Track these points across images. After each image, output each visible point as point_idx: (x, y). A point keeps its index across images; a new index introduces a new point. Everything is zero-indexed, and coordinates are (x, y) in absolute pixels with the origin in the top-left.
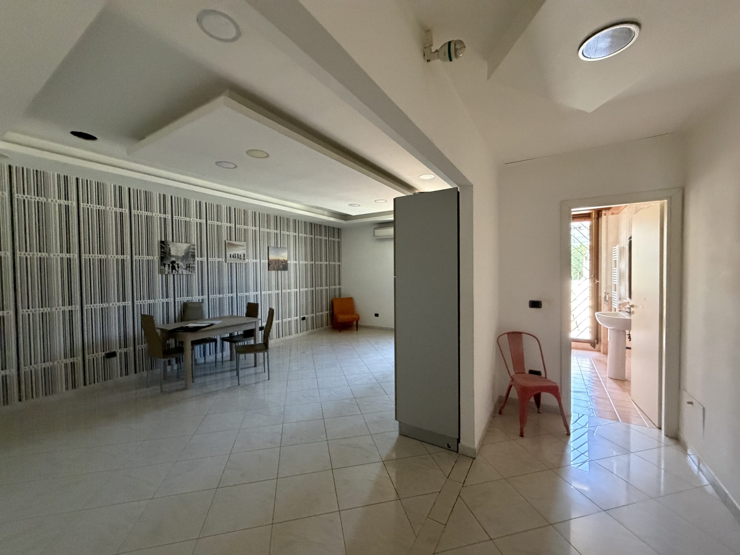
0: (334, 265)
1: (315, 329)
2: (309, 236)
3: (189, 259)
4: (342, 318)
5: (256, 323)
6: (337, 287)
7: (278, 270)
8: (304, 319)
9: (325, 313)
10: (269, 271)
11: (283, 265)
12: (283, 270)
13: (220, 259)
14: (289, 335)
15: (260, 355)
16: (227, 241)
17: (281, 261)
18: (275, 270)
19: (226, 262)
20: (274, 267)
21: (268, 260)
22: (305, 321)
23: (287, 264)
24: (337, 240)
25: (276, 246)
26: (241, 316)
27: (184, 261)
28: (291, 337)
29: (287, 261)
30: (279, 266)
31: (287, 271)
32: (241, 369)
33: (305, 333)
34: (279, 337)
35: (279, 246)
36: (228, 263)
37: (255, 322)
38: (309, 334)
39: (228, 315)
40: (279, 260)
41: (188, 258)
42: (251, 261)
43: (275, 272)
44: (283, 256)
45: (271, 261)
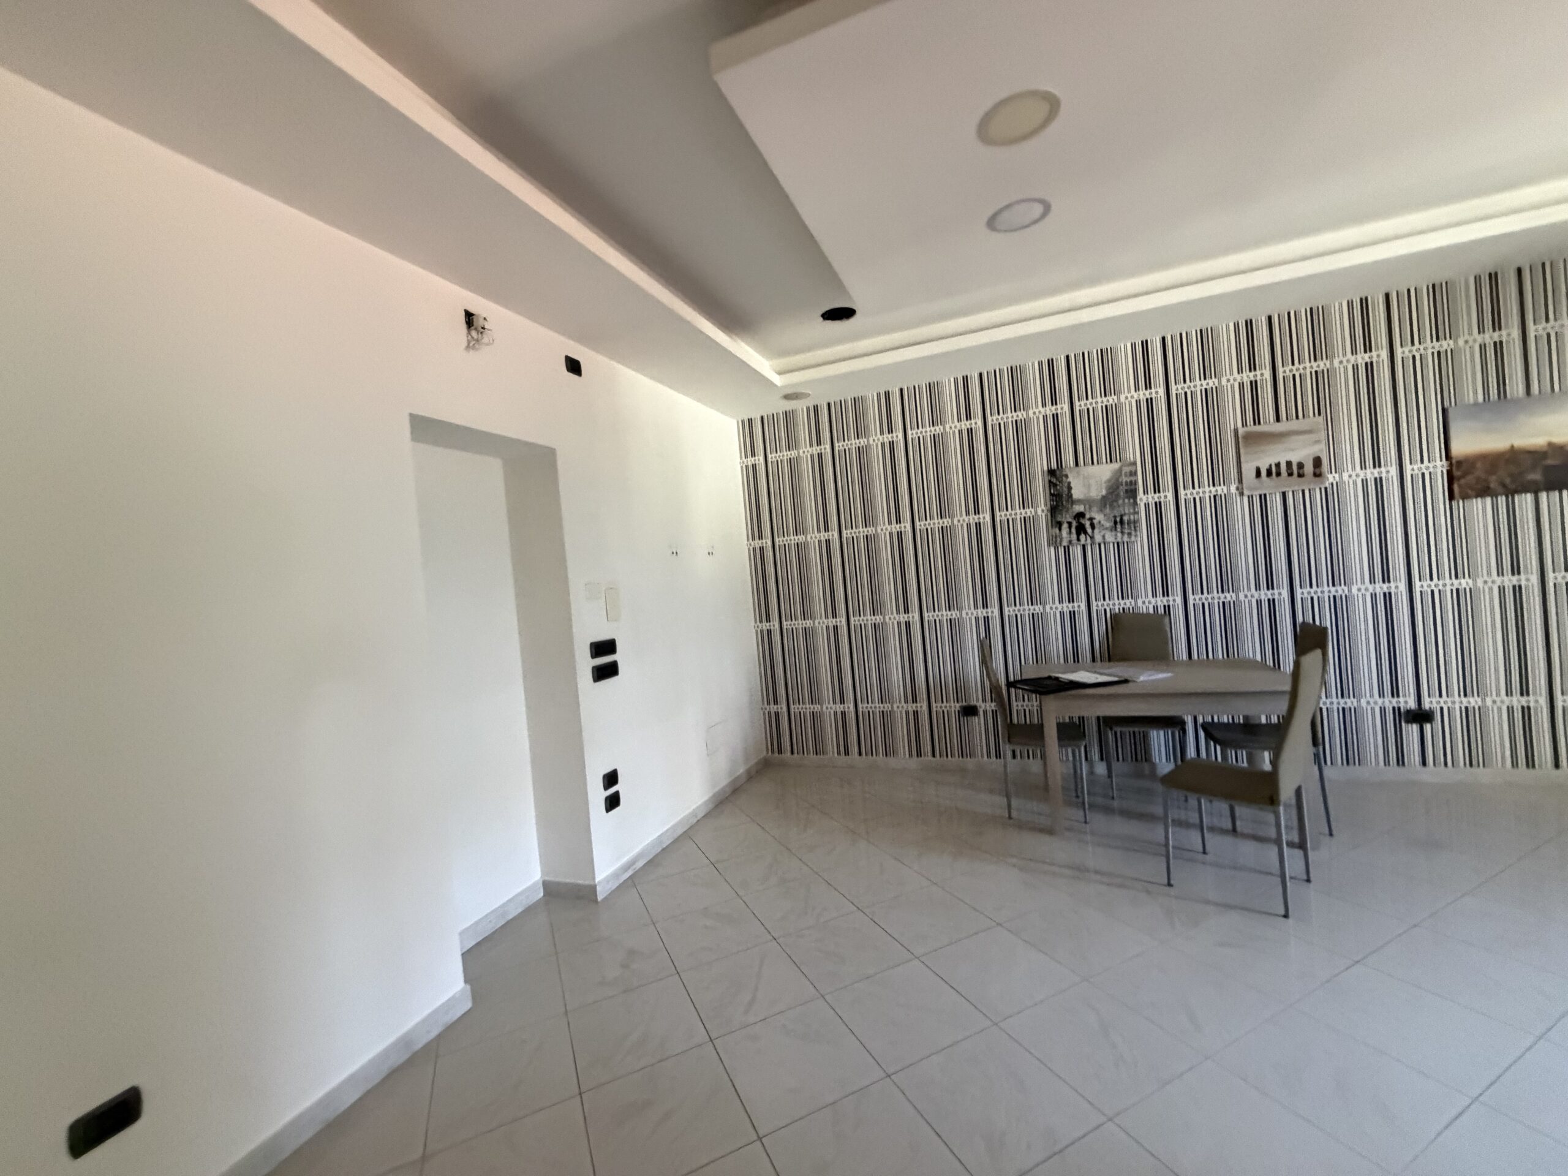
3: (1120, 502)
7: (1510, 492)
10: (1454, 502)
11: (1548, 467)
12: (1549, 490)
13: (1221, 490)
16: (1241, 431)
17: (1531, 452)
18: (1494, 495)
19: (1242, 494)
20: (1482, 481)
21: (1448, 457)
25: (1494, 396)
27: (1108, 510)
30: (1517, 476)
35: (1520, 395)
40: (1513, 453)
41: (1116, 501)
42: (1351, 476)
43: (1494, 506)
45: (1459, 463)
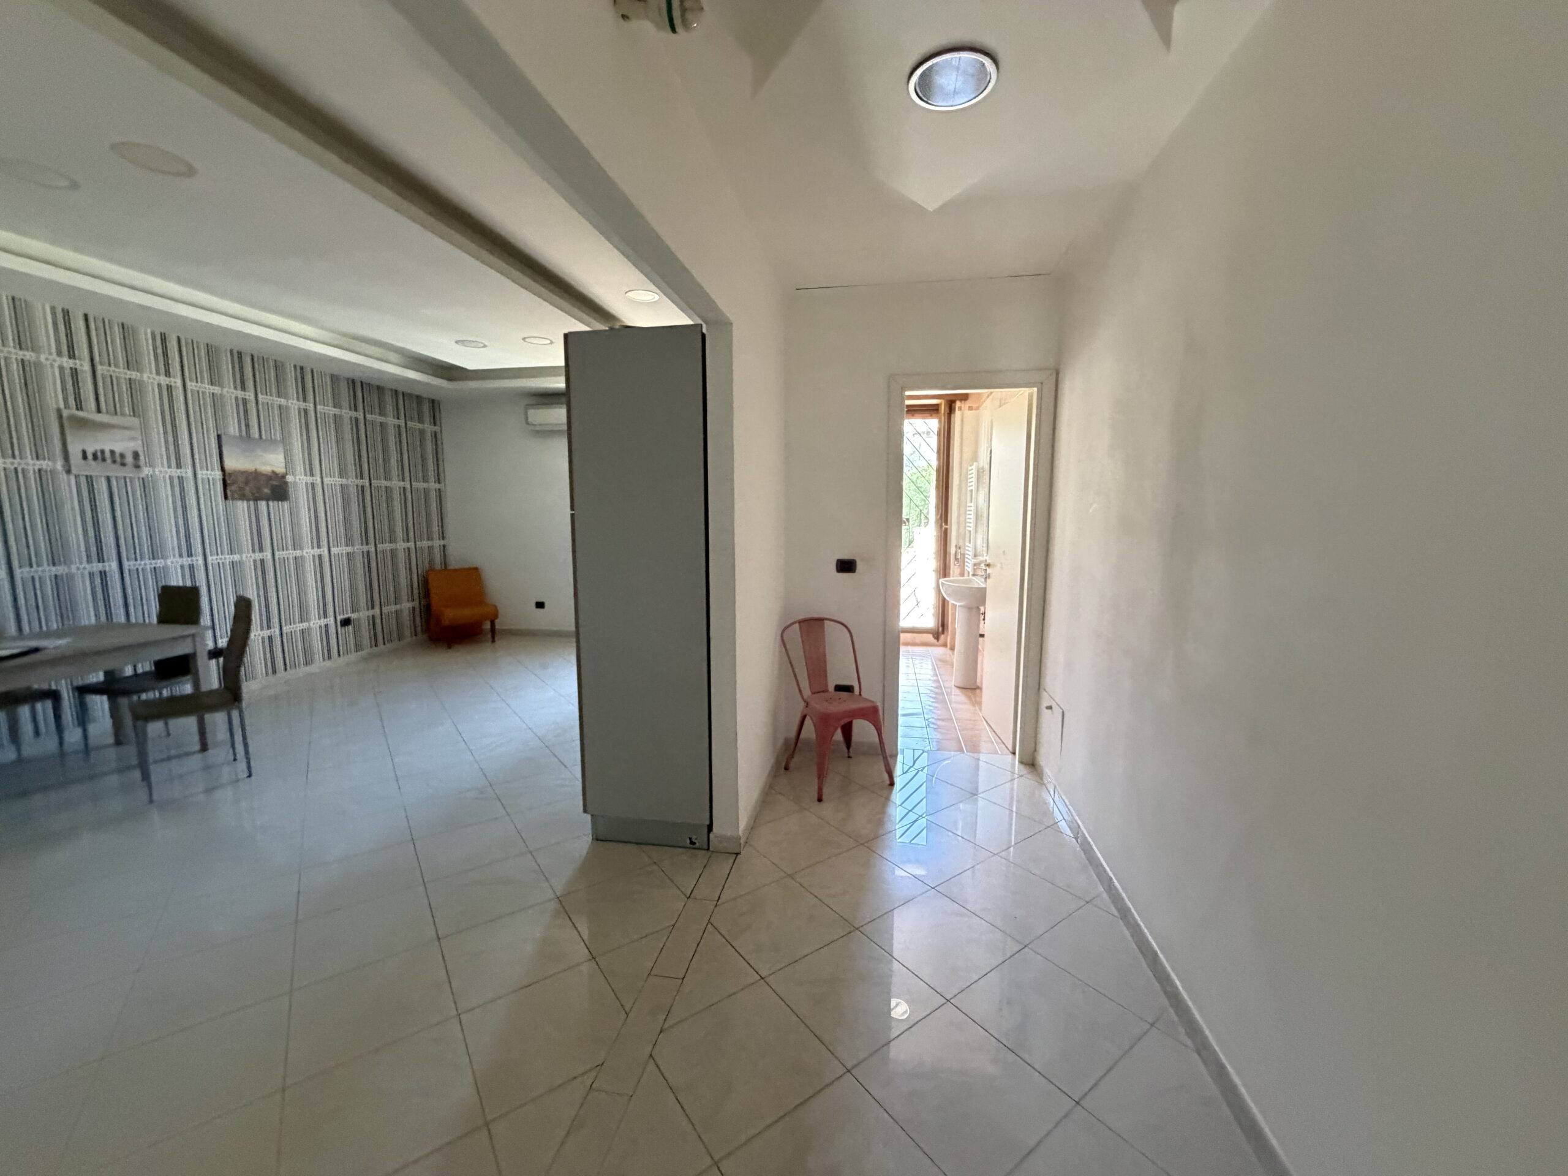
0: (426, 491)
1: (381, 646)
2: (347, 413)
4: (451, 615)
5: (198, 639)
6: (437, 543)
7: (256, 499)
8: (346, 622)
9: (406, 606)
10: (227, 501)
11: (272, 486)
12: (273, 500)
13: (45, 464)
14: (306, 664)
15: (217, 720)
16: (65, 413)
17: (266, 475)
18: (248, 500)
19: (69, 472)
20: (241, 489)
21: (223, 469)
22: (350, 627)
23: (286, 483)
24: (428, 427)
25: (244, 433)
26: (141, 620)
28: (312, 669)
29: (284, 477)
30: (259, 489)
31: (286, 505)
32: (156, 762)
33: (353, 657)
34: (274, 672)
35: (257, 436)
36: (77, 477)
37: (193, 636)
38: (365, 659)
39: (93, 620)
40: (256, 474)
42: (161, 471)
43: (249, 507)
44: (272, 462)
45: (230, 474)
